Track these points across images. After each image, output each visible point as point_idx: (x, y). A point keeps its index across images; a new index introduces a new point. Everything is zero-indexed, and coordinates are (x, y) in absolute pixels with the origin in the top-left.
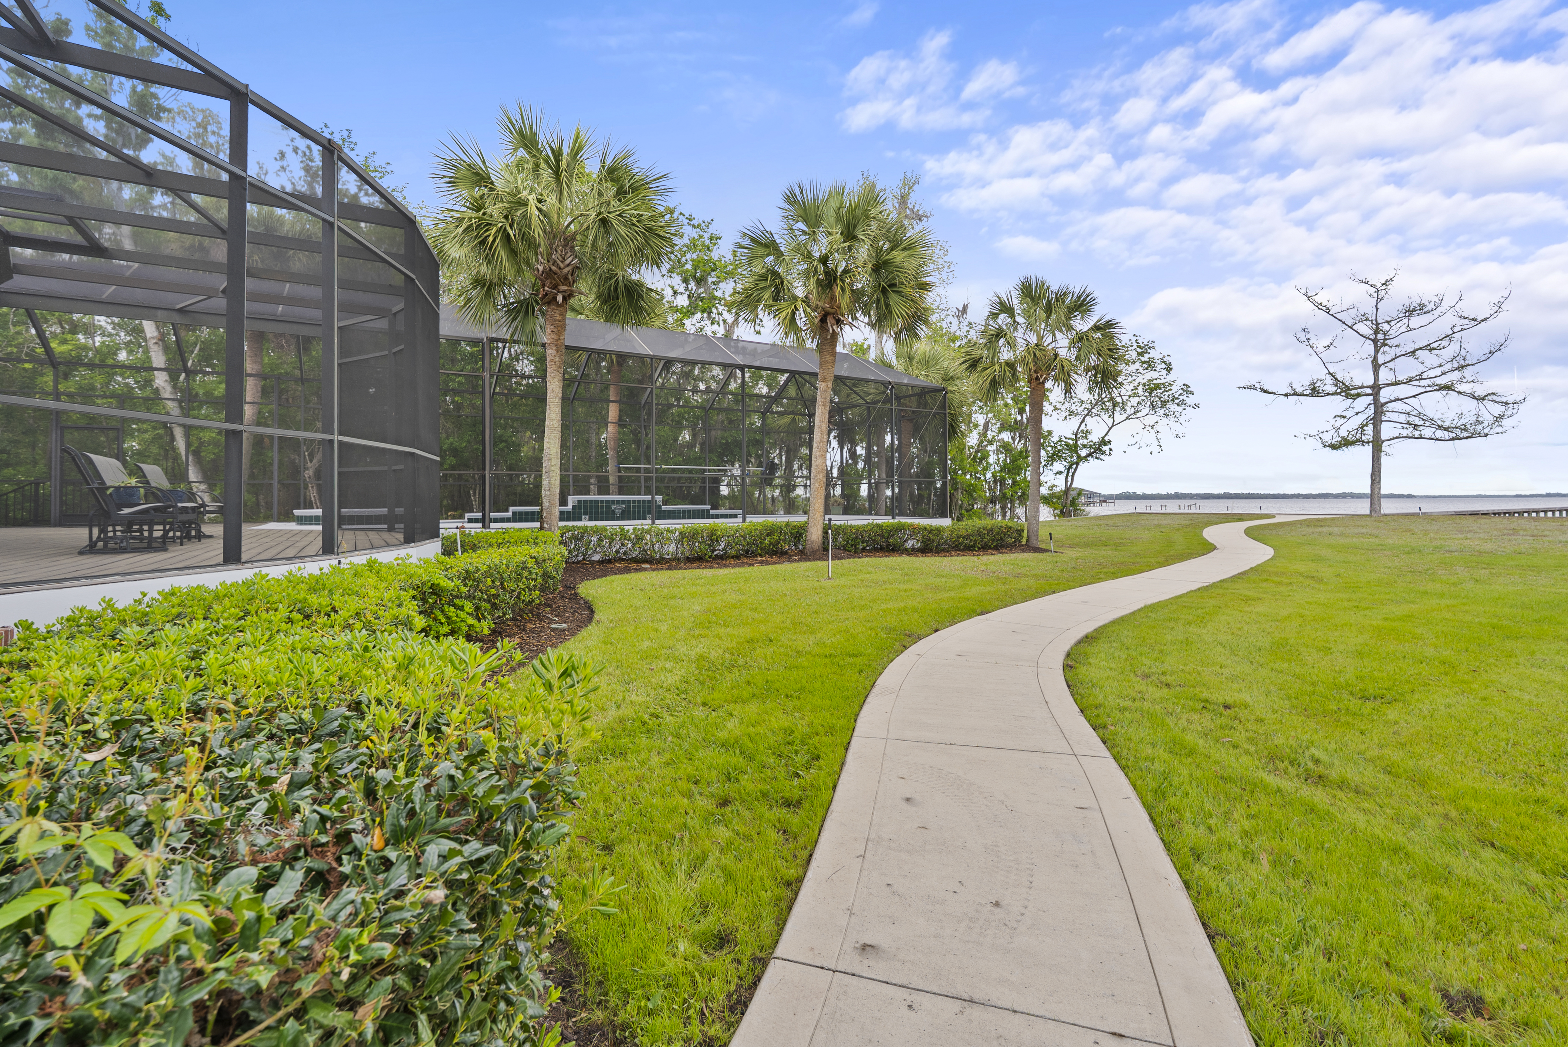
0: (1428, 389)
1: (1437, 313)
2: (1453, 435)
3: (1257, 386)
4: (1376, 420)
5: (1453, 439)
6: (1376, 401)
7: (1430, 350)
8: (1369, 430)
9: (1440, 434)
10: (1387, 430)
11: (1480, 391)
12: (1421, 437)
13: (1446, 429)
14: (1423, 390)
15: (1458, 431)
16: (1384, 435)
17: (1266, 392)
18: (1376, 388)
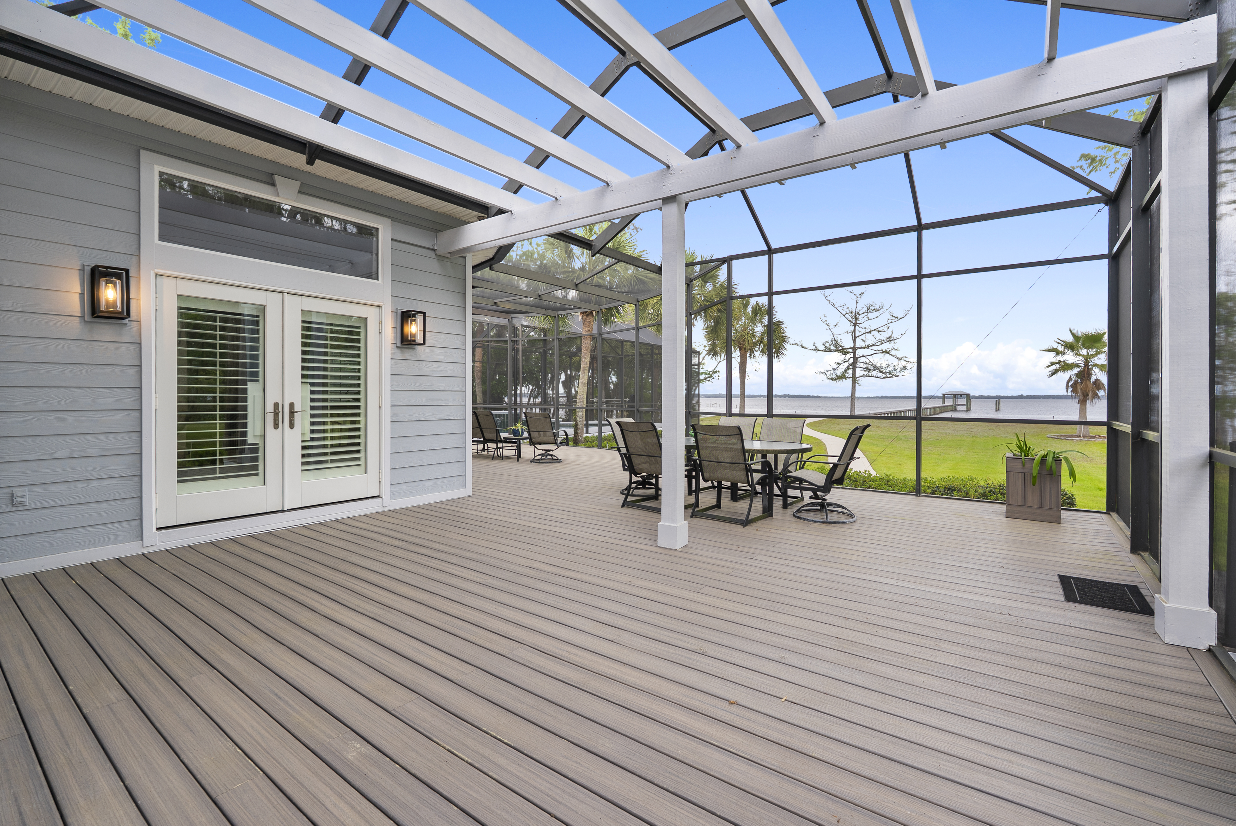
0: (878, 352)
1: (881, 312)
2: (884, 376)
3: (799, 344)
4: (854, 365)
5: (884, 378)
6: (854, 357)
7: (879, 331)
8: (850, 371)
9: (880, 375)
10: (858, 372)
11: (900, 356)
12: (872, 376)
13: (882, 372)
14: (875, 352)
15: (887, 374)
16: (857, 375)
17: (803, 347)
18: (854, 349)
